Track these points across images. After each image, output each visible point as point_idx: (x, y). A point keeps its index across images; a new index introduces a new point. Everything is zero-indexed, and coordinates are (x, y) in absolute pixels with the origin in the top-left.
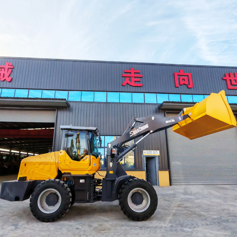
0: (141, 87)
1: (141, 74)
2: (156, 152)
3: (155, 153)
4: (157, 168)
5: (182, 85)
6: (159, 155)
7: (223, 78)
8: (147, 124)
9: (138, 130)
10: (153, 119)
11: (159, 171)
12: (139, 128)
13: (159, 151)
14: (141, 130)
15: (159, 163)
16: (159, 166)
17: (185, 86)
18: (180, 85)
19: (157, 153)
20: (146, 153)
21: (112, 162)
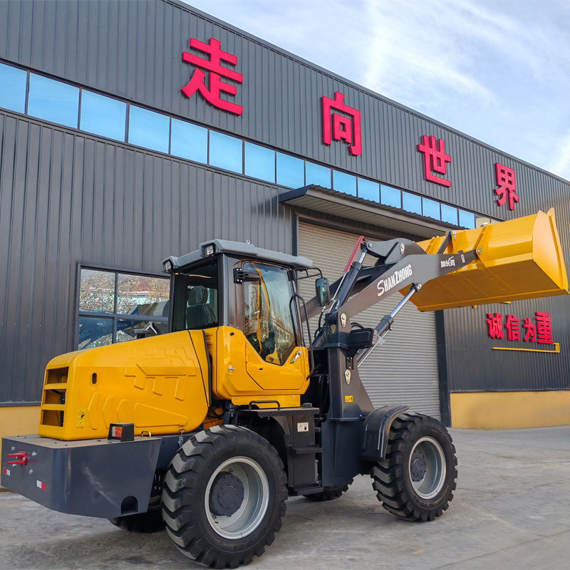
0: (238, 115)
1: (237, 69)
5: (337, 141)
7: (418, 146)
8: (410, 266)
9: (393, 279)
12: (395, 274)
14: (398, 279)
17: (344, 147)
18: (334, 140)
21: (349, 369)
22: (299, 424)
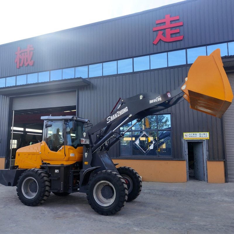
0: (181, 40)
2: (204, 134)
3: (201, 135)
4: (205, 157)
6: (209, 139)
8: (127, 107)
9: (116, 115)
10: (141, 98)
11: (208, 162)
12: (117, 112)
13: (208, 134)
14: (119, 114)
15: (209, 150)
16: (209, 154)
19: (205, 136)
20: (188, 136)
21: (87, 152)
22: (55, 170)
